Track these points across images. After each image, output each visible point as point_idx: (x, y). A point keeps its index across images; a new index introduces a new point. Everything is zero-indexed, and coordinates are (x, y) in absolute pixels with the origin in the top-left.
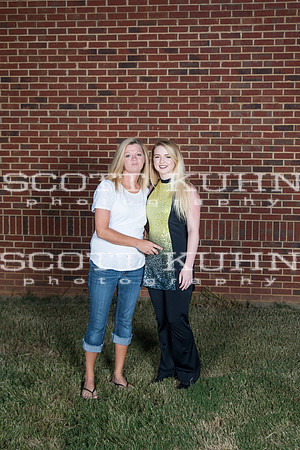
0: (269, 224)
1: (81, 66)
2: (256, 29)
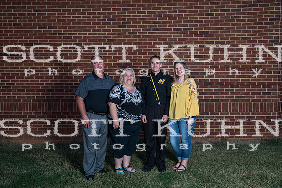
2: (185, 8)
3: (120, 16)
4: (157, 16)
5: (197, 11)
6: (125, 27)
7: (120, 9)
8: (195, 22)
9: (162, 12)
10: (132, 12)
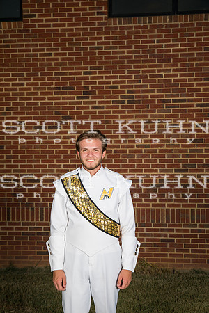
0: (188, 211)
1: (49, 99)
2: (174, 71)
3: (80, 83)
4: (134, 82)
5: (192, 75)
6: (88, 98)
7: (80, 73)
8: (189, 90)
9: (141, 77)
10: (97, 78)
